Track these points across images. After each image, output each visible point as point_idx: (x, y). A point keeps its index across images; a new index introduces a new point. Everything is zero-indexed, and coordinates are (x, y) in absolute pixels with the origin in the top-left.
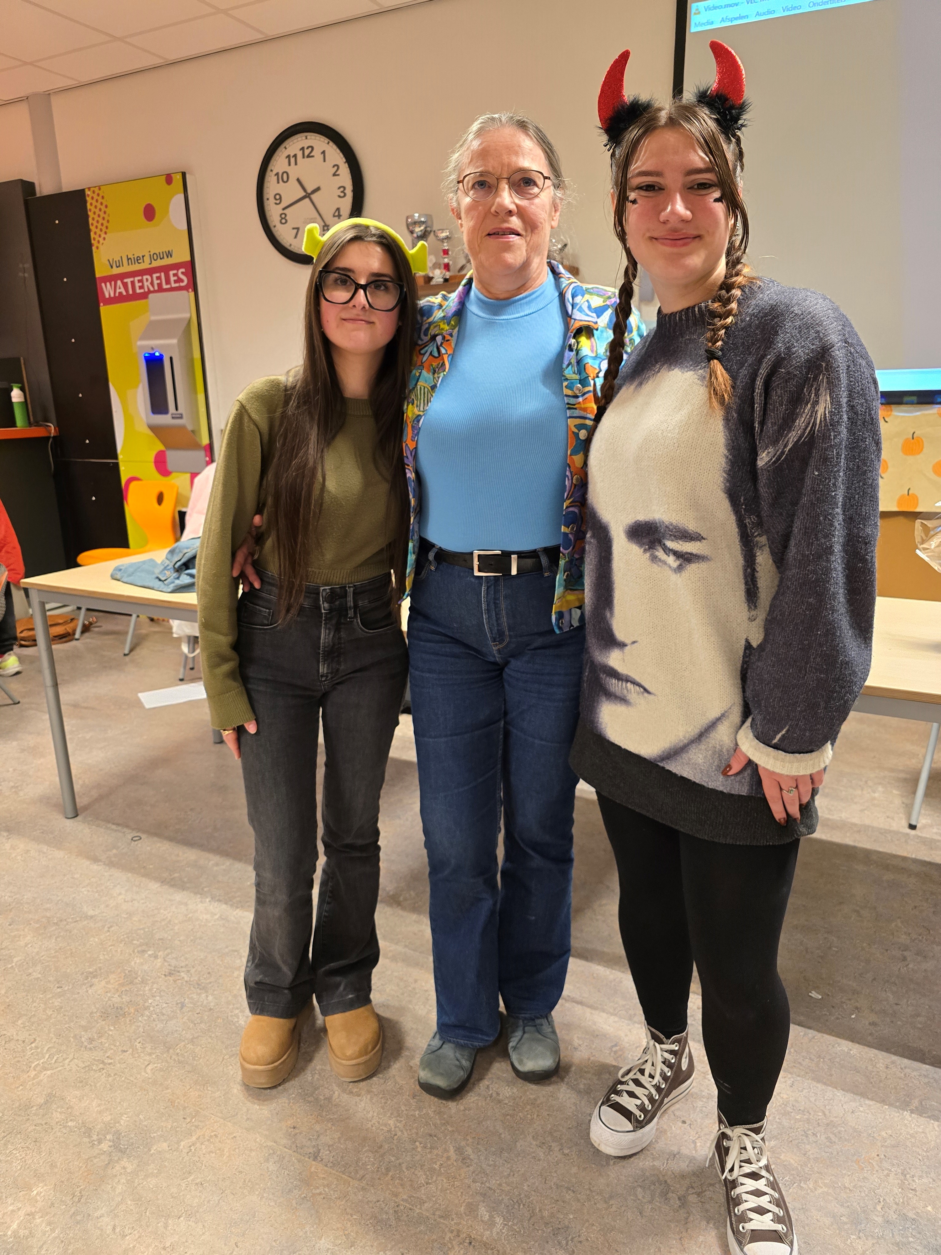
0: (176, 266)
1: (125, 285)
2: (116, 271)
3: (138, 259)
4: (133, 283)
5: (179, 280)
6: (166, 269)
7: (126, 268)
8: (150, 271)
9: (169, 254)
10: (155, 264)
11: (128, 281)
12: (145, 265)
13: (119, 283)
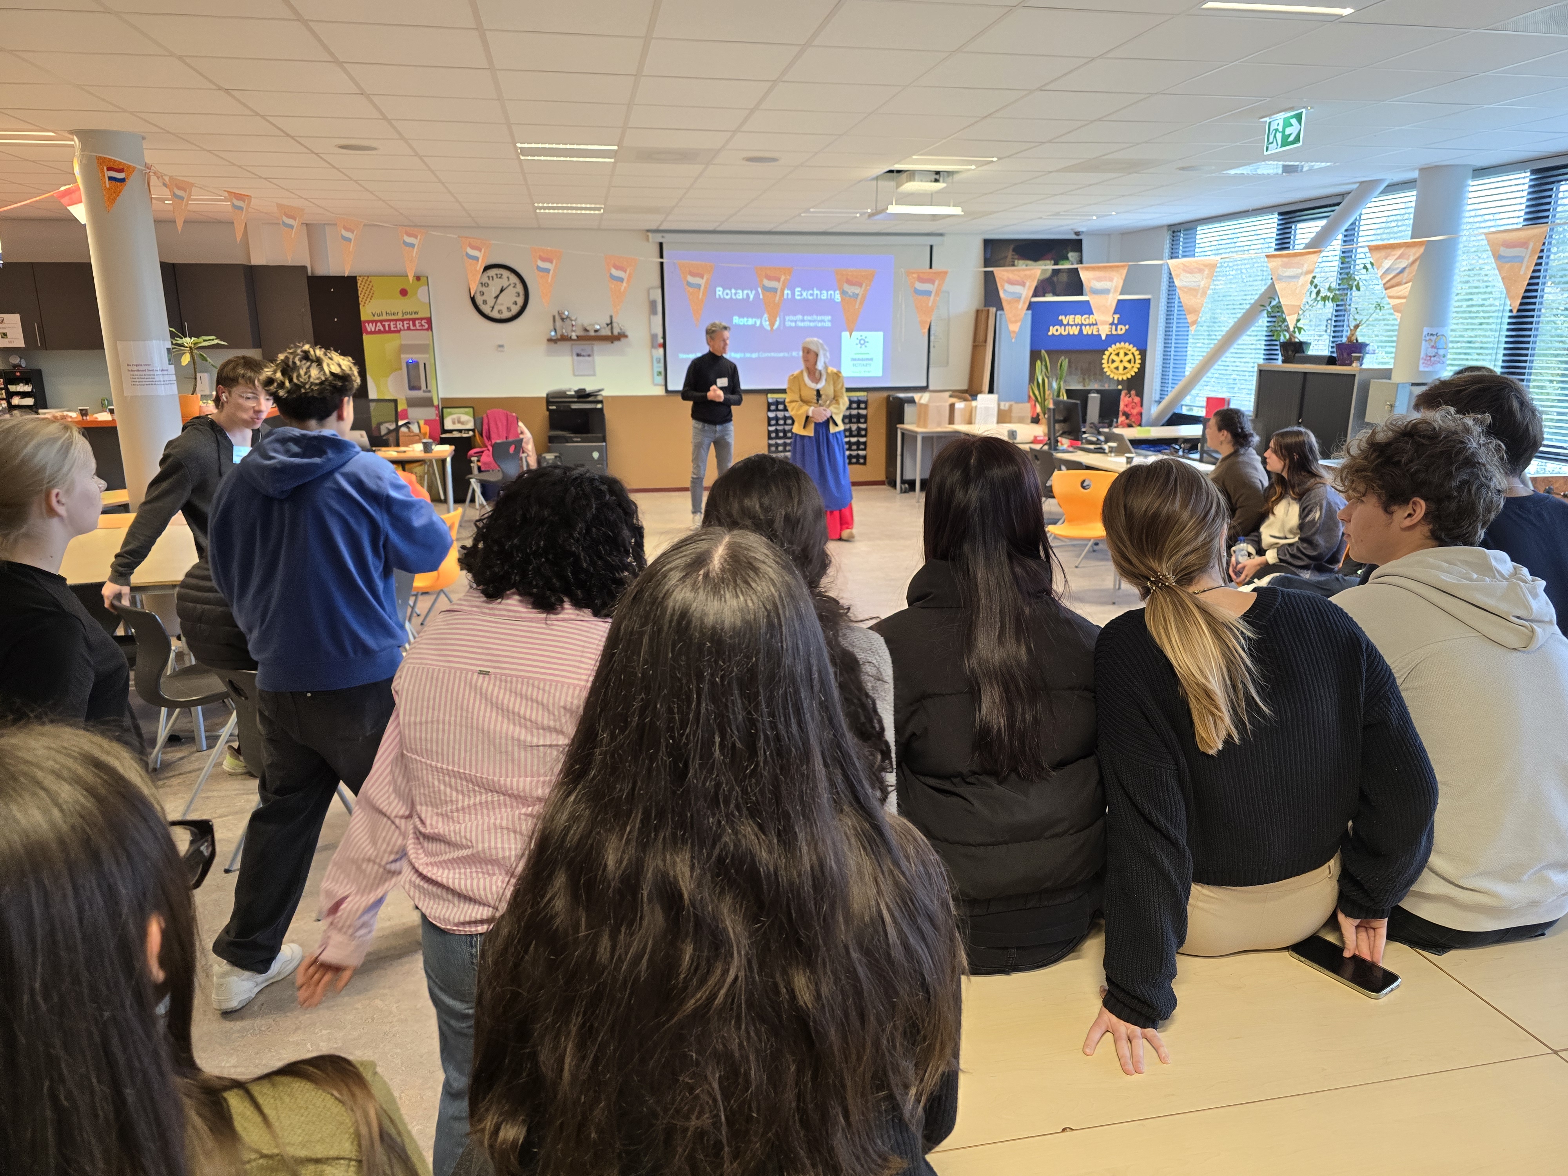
0: (422, 319)
1: (384, 326)
2: (376, 318)
3: (394, 314)
4: (389, 326)
5: (422, 325)
6: (414, 320)
7: (384, 317)
8: (403, 320)
9: (416, 313)
10: (405, 317)
11: (386, 324)
12: (400, 316)
13: (379, 324)
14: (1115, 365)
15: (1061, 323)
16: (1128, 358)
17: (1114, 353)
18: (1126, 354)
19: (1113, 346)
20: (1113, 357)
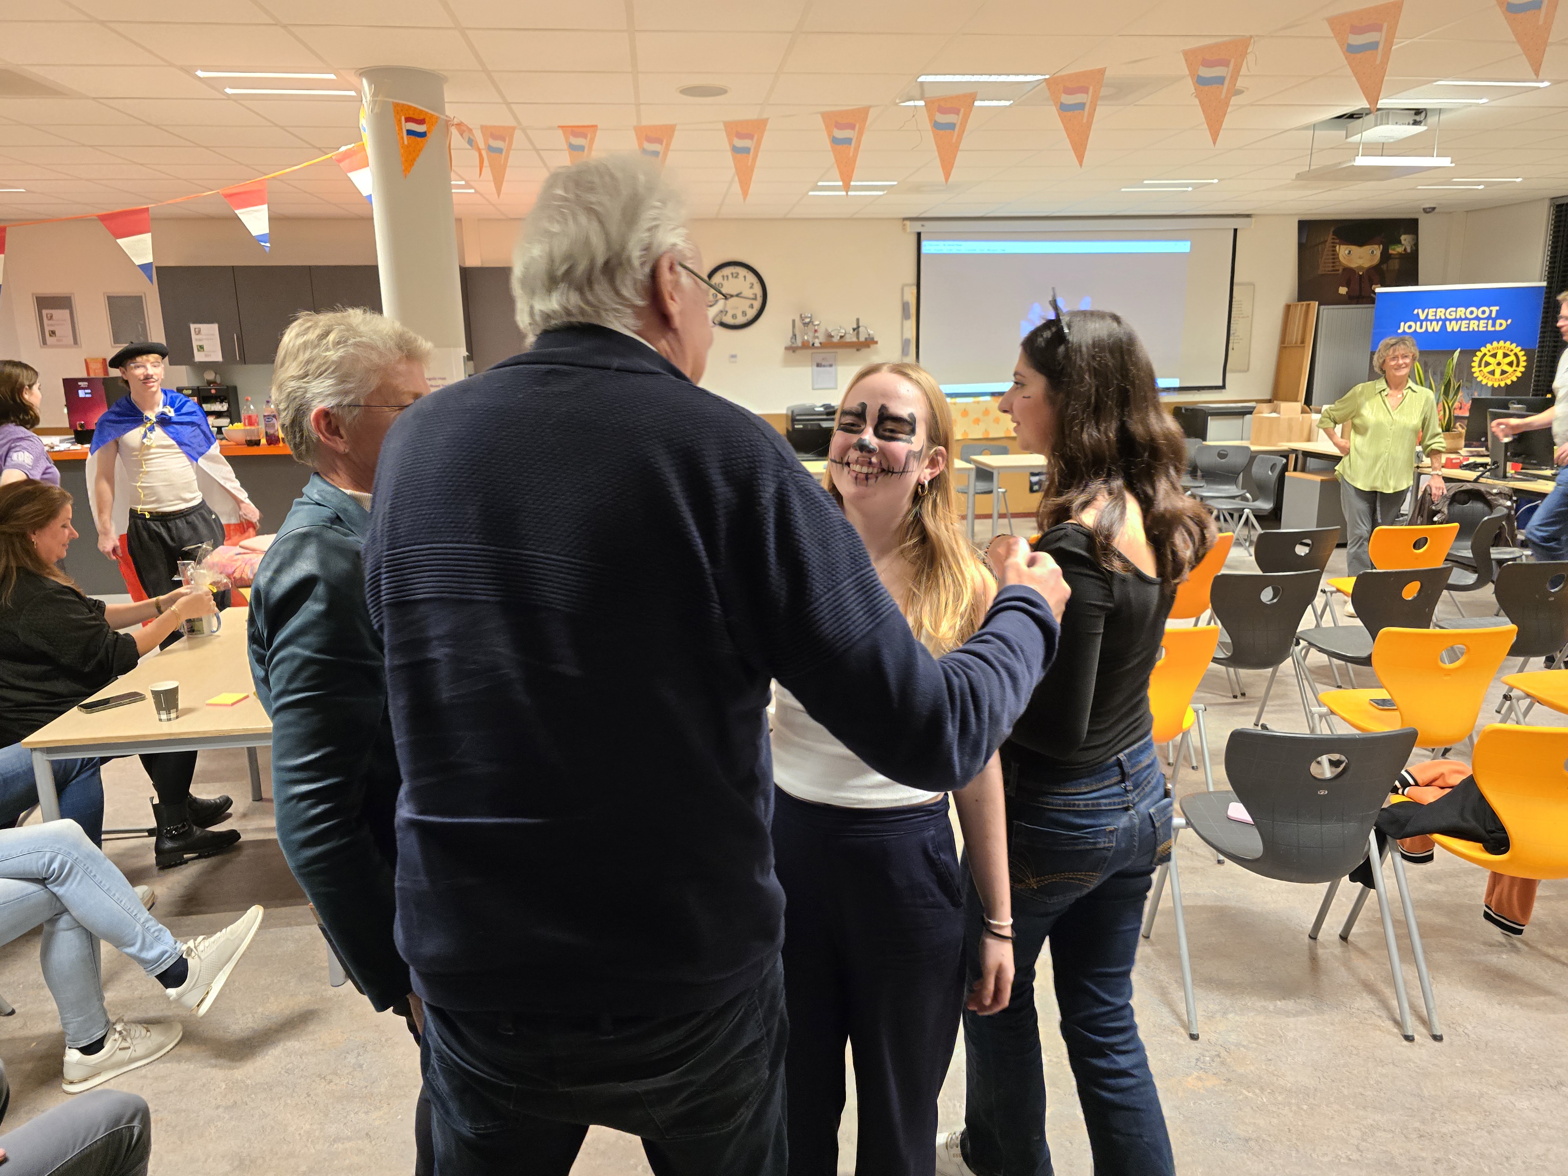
14: (1490, 368)
15: (1416, 318)
16: (1508, 360)
17: (1489, 354)
18: (1506, 355)
19: (1489, 346)
20: (1487, 358)
